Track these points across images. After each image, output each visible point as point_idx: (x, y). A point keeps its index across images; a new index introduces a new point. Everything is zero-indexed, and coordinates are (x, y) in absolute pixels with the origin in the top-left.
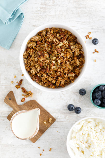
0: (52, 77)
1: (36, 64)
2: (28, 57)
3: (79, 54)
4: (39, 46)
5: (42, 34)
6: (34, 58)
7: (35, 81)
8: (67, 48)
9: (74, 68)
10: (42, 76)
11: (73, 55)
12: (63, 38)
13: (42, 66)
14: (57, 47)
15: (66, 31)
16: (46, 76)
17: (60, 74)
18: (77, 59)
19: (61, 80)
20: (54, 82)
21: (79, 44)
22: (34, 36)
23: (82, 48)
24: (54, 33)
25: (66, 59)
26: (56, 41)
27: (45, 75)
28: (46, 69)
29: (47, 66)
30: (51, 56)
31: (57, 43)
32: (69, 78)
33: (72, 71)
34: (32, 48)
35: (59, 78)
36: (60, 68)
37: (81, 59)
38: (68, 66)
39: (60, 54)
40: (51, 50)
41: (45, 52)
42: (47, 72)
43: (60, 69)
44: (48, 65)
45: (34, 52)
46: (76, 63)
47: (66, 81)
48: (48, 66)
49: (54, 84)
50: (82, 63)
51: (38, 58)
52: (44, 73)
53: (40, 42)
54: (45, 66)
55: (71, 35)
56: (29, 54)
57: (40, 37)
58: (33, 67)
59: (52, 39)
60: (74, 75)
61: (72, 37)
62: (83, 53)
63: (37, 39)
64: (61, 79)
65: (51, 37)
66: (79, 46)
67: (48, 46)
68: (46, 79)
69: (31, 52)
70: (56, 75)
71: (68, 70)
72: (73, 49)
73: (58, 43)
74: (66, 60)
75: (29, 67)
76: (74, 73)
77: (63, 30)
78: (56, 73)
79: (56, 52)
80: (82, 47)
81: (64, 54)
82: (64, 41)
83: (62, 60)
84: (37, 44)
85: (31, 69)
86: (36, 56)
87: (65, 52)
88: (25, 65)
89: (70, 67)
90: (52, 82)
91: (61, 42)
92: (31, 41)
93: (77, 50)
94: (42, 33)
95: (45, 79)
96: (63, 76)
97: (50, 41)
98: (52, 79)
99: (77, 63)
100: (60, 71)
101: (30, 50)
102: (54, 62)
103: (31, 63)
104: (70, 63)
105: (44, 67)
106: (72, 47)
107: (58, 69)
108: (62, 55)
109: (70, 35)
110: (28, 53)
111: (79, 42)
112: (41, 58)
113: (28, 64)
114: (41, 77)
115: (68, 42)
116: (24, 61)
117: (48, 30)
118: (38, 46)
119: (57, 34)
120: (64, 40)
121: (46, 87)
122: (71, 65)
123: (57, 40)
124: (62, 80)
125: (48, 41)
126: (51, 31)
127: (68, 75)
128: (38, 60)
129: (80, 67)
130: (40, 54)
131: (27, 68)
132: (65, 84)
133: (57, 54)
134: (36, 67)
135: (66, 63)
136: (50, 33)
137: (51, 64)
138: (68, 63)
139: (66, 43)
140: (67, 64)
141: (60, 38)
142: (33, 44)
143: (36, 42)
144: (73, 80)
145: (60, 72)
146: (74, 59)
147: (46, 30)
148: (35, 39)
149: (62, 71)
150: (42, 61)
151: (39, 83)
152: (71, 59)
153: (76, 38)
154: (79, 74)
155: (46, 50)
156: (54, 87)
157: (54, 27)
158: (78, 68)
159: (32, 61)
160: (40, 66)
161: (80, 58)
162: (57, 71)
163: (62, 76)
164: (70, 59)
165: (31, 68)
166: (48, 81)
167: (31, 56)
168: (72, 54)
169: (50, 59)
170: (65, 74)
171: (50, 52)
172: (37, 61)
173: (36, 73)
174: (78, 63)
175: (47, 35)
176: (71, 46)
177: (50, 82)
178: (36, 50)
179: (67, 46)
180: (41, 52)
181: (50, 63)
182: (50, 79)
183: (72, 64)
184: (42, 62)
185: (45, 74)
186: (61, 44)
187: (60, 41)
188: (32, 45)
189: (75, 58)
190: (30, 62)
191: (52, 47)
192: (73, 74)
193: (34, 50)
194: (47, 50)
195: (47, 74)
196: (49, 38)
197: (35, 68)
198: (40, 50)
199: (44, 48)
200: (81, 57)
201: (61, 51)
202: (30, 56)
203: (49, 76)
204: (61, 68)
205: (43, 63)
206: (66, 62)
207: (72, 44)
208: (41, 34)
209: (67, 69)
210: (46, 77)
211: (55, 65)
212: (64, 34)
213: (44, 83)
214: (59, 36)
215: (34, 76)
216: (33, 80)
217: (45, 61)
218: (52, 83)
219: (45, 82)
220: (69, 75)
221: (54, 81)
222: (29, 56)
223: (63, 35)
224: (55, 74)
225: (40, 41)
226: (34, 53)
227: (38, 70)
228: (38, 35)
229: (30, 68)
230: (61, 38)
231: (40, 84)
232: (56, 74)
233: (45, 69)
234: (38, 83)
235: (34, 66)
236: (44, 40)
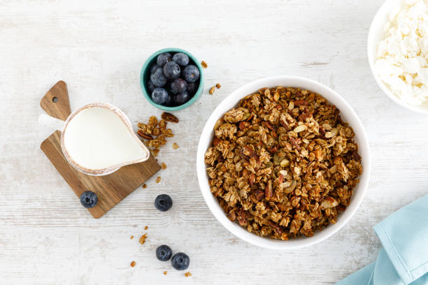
0: (279, 212)
1: (239, 180)
2: (216, 162)
3: (346, 152)
4: (246, 134)
5: (251, 103)
6: (234, 163)
7: (236, 222)
8: (316, 137)
9: (336, 187)
10: (254, 209)
11: (332, 153)
12: (305, 111)
13: (254, 184)
14: (291, 134)
15: (312, 95)
16: (263, 208)
17: (300, 202)
18: (343, 164)
19: (304, 219)
20: (285, 222)
21: (345, 125)
22: (231, 110)
23: (354, 135)
24: (280, 99)
25: (314, 163)
26: (287, 120)
27: (261, 206)
28: (264, 191)
29: (266, 184)
30: (276, 158)
31: (292, 125)
32: (323, 212)
33: (330, 194)
34: (228, 139)
35: (298, 212)
36: (300, 188)
37: (352, 164)
38: (319, 182)
39: (300, 153)
40: (276, 142)
41: (262, 147)
42: (268, 199)
43: (301, 190)
44: (268, 180)
45: (232, 148)
46: (340, 174)
47: (316, 220)
48: (270, 182)
49: (286, 230)
50: (357, 173)
51: (242, 164)
52: (260, 201)
53: (246, 124)
54: (261, 184)
55: (325, 103)
56: (221, 153)
57: (246, 111)
58: (230, 186)
59: (277, 115)
60: (335, 204)
61: (327, 109)
62: (357, 148)
63: (240, 115)
64: (303, 215)
65: (274, 110)
66: (347, 130)
67: (267, 133)
68: (265, 216)
69: (224, 148)
70: (291, 205)
71: (321, 193)
72: (331, 138)
73: (294, 124)
74: (314, 168)
75: (221, 186)
76: (337, 200)
77: (305, 93)
78: (290, 200)
79: (289, 148)
80: (352, 132)
81: (309, 152)
82: (308, 120)
83: (304, 166)
84: (238, 129)
85: (225, 192)
86: (237, 158)
87: (312, 148)
88: (210, 183)
89: (326, 184)
90: (281, 224)
91: (300, 123)
92: (223, 121)
93: (341, 141)
94: (252, 101)
95: (261, 217)
96: (308, 208)
97: (272, 119)
98: (280, 217)
99: (343, 173)
100: (300, 196)
101: (221, 143)
102: (284, 173)
103: (225, 176)
104: (326, 173)
105: (258, 185)
106: (328, 135)
107: (294, 191)
108: (305, 153)
109: (322, 104)
110: (217, 150)
111: (345, 122)
112: (251, 162)
113: (217, 178)
114: (252, 212)
115: (319, 122)
116: (208, 172)
117: (265, 93)
118: (242, 133)
119: (288, 102)
120: (308, 116)
121: (264, 237)
122: (326, 179)
123: (290, 118)
124: (305, 217)
125: (269, 121)
126: (272, 94)
127: (320, 203)
128: (244, 168)
129: (351, 182)
130: (248, 153)
131: (215, 189)
132: (312, 228)
133: (291, 153)
134: (240, 186)
135: (314, 174)
136: (271, 99)
137: (277, 177)
138: (319, 174)
139: (313, 123)
140: (317, 177)
141: (296, 111)
142: (229, 129)
143: (237, 124)
144: (333, 218)
145: (299, 198)
146: (334, 165)
147: (261, 94)
148: (234, 117)
149: (305, 195)
150: (253, 170)
151: (246, 228)
152: (326, 163)
153: (337, 111)
154: (349, 201)
155: (262, 142)
156: (285, 235)
157: (281, 85)
158: (346, 187)
159: (228, 171)
160: (249, 183)
161: (351, 161)
162: (292, 196)
163: (306, 207)
164: (324, 163)
165: (227, 188)
166: (271, 220)
167: (224, 160)
168: (329, 152)
169: (275, 166)
170: (313, 202)
171: (273, 147)
172: (241, 172)
173: (238, 201)
174: (346, 174)
175: (265, 105)
176: (327, 131)
177: (274, 223)
178: (238, 144)
179: (315, 132)
180: (250, 150)
181: (274, 175)
182: (275, 217)
183: (329, 175)
184: (255, 172)
185: (262, 204)
186: (301, 128)
187: (297, 119)
188: (226, 131)
189: (339, 162)
190: (222, 175)
191: (279, 135)
192: (333, 201)
193: (231, 143)
194: (265, 142)
195: (267, 205)
196: (269, 113)
197: (235, 189)
198: (247, 143)
199: (259, 139)
200: (352, 159)
201: (302, 144)
202: (222, 158)
203: (272, 208)
204: (302, 186)
205: (256, 176)
206: (315, 171)
207: (327, 126)
208: (249, 104)
209: (318, 189)
210: (265, 212)
211: (286, 180)
212: (306, 103)
213: (260, 228)
214: (296, 107)
215: (232, 208)
216: (232, 221)
217: (263, 172)
218: (279, 226)
219: (263, 225)
220: (322, 205)
221: (284, 220)
222: (220, 159)
223: (303, 105)
224: (289, 204)
225: (245, 121)
226: (233, 151)
227: (244, 193)
228: (242, 106)
229: (224, 189)
230: (300, 112)
231: (250, 229)
232: (291, 202)
233: (262, 190)
234: (243, 227)
235: (234, 184)
236: (257, 117)
